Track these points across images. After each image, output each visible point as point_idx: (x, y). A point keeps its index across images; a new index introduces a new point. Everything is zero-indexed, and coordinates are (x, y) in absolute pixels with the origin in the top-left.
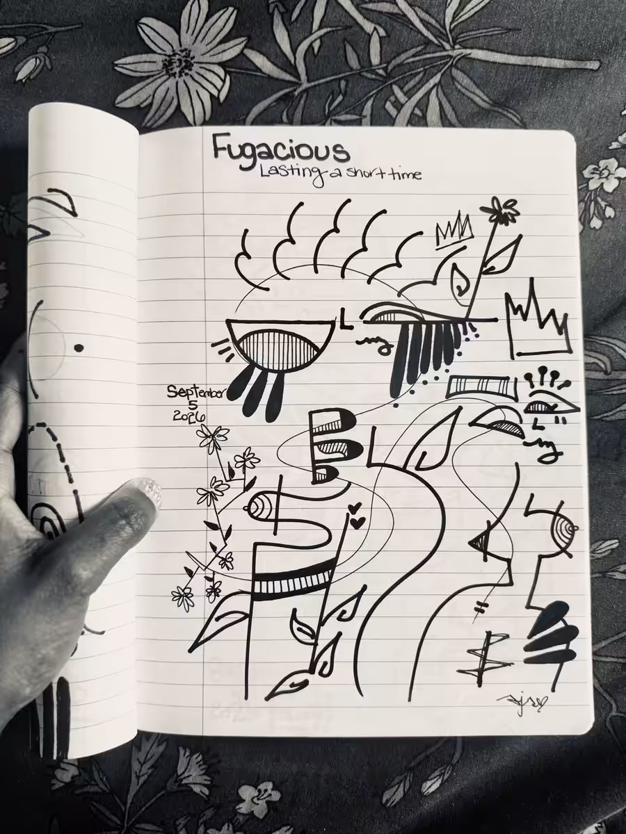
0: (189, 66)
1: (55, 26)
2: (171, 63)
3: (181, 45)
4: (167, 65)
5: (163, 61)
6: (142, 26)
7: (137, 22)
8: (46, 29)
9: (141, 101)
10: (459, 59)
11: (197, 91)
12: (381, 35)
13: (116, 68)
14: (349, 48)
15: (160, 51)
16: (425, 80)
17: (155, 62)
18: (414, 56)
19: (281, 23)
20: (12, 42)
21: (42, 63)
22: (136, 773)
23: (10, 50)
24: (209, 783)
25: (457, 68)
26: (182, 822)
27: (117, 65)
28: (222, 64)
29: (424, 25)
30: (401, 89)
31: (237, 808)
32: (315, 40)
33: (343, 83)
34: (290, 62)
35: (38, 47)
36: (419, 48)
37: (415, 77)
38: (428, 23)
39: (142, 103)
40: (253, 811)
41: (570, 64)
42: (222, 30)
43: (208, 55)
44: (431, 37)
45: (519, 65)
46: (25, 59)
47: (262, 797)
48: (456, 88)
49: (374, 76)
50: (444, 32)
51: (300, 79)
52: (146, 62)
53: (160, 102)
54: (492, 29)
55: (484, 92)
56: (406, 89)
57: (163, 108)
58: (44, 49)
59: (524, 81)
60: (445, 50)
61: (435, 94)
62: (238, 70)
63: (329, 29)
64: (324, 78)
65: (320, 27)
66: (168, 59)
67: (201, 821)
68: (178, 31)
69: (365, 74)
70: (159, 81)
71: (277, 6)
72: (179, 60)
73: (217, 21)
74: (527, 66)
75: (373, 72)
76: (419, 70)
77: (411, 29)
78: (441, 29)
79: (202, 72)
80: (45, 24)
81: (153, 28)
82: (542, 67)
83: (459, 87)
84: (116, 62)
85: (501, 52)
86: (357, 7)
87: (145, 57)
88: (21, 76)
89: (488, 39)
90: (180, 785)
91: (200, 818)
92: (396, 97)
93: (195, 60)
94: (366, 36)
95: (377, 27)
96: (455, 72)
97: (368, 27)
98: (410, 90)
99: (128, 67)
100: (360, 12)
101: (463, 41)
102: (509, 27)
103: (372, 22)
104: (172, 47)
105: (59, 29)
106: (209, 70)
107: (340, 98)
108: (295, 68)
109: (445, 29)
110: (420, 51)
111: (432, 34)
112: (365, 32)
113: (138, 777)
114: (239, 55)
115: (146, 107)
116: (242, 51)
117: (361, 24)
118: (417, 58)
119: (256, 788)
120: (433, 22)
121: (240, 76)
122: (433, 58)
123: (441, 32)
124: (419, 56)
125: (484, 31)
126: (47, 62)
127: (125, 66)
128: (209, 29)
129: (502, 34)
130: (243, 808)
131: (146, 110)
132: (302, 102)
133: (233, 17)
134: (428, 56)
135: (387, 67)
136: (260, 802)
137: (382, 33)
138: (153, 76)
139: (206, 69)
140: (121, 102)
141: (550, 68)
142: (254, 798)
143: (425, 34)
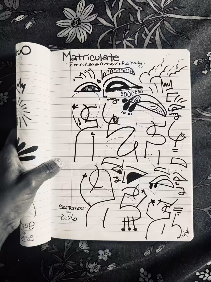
0: (80, 24)
1: (37, 11)
2: (74, 23)
3: (77, 17)
4: (73, 23)
5: (71, 22)
6: (64, 10)
7: (63, 9)
8: (34, 12)
9: (65, 35)
10: (166, 18)
11: (82, 31)
12: (141, 10)
13: (56, 24)
14: (130, 15)
15: (70, 19)
16: (155, 24)
17: (69, 22)
18: (151, 17)
19: (108, 8)
20: (23, 17)
21: (33, 23)
22: (66, 246)
23: (23, 19)
24: (89, 249)
25: (165, 20)
26: (81, 261)
27: (57, 23)
28: (90, 22)
29: (154, 6)
30: (147, 28)
31: (98, 257)
32: (119, 13)
33: (129, 26)
34: (112, 21)
35: (32, 18)
36: (153, 14)
37: (152, 24)
38: (156, 6)
39: (65, 36)
40: (103, 259)
41: (203, 18)
42: (89, 11)
43: (85, 20)
44: (157, 11)
45: (186, 19)
46: (28, 22)
47: (106, 254)
48: (165, 27)
49: (139, 24)
50: (161, 9)
51: (115, 26)
52: (66, 22)
53: (70, 35)
54: (177, 7)
55: (174, 29)
56: (149, 28)
57: (71, 37)
58: (33, 18)
59: (187, 24)
60: (161, 15)
61: (158, 31)
62: (95, 24)
63: (124, 9)
64: (122, 25)
65: (121, 9)
66: (73, 21)
67: (87, 261)
68: (76, 12)
69: (136, 23)
70: (70, 29)
71: (107, 3)
72: (76, 22)
73: (88, 8)
74: (188, 19)
75: (138, 22)
76: (153, 22)
77: (151, 8)
78: (160, 8)
79: (84, 25)
80: (34, 10)
81: (68, 11)
82: (193, 19)
83: (166, 27)
84: (56, 22)
85: (180, 15)
86: (133, 2)
87: (65, 21)
88: (26, 27)
89: (175, 10)
90: (80, 250)
91: (86, 260)
92: (145, 32)
93: (82, 21)
94: (136, 10)
95: (140, 7)
96: (164, 22)
97: (137, 7)
98: (150, 28)
99: (60, 24)
100: (134, 3)
101: (167, 12)
102: (182, 6)
103: (138, 6)
104: (74, 17)
105: (38, 12)
106: (86, 25)
107: (128, 31)
108: (113, 23)
109: (161, 8)
110: (153, 15)
111: (157, 9)
112: (136, 9)
113: (67, 247)
114: (95, 19)
115: (66, 37)
116: (96, 18)
117: (134, 7)
118: (152, 18)
119: (104, 251)
120: (157, 5)
121: (96, 26)
122: (157, 17)
123: (160, 9)
124: (153, 17)
125: (174, 8)
126: (35, 22)
127: (59, 24)
128: (86, 11)
129: (180, 9)
130: (100, 257)
131: (66, 38)
132: (116, 33)
133: (93, 7)
134: (156, 17)
135: (143, 21)
136: (105, 256)
137: (141, 9)
138: (68, 27)
139: (85, 24)
140: (58, 36)
141: (196, 20)
142: (103, 254)
143: (155, 10)
